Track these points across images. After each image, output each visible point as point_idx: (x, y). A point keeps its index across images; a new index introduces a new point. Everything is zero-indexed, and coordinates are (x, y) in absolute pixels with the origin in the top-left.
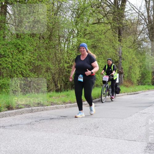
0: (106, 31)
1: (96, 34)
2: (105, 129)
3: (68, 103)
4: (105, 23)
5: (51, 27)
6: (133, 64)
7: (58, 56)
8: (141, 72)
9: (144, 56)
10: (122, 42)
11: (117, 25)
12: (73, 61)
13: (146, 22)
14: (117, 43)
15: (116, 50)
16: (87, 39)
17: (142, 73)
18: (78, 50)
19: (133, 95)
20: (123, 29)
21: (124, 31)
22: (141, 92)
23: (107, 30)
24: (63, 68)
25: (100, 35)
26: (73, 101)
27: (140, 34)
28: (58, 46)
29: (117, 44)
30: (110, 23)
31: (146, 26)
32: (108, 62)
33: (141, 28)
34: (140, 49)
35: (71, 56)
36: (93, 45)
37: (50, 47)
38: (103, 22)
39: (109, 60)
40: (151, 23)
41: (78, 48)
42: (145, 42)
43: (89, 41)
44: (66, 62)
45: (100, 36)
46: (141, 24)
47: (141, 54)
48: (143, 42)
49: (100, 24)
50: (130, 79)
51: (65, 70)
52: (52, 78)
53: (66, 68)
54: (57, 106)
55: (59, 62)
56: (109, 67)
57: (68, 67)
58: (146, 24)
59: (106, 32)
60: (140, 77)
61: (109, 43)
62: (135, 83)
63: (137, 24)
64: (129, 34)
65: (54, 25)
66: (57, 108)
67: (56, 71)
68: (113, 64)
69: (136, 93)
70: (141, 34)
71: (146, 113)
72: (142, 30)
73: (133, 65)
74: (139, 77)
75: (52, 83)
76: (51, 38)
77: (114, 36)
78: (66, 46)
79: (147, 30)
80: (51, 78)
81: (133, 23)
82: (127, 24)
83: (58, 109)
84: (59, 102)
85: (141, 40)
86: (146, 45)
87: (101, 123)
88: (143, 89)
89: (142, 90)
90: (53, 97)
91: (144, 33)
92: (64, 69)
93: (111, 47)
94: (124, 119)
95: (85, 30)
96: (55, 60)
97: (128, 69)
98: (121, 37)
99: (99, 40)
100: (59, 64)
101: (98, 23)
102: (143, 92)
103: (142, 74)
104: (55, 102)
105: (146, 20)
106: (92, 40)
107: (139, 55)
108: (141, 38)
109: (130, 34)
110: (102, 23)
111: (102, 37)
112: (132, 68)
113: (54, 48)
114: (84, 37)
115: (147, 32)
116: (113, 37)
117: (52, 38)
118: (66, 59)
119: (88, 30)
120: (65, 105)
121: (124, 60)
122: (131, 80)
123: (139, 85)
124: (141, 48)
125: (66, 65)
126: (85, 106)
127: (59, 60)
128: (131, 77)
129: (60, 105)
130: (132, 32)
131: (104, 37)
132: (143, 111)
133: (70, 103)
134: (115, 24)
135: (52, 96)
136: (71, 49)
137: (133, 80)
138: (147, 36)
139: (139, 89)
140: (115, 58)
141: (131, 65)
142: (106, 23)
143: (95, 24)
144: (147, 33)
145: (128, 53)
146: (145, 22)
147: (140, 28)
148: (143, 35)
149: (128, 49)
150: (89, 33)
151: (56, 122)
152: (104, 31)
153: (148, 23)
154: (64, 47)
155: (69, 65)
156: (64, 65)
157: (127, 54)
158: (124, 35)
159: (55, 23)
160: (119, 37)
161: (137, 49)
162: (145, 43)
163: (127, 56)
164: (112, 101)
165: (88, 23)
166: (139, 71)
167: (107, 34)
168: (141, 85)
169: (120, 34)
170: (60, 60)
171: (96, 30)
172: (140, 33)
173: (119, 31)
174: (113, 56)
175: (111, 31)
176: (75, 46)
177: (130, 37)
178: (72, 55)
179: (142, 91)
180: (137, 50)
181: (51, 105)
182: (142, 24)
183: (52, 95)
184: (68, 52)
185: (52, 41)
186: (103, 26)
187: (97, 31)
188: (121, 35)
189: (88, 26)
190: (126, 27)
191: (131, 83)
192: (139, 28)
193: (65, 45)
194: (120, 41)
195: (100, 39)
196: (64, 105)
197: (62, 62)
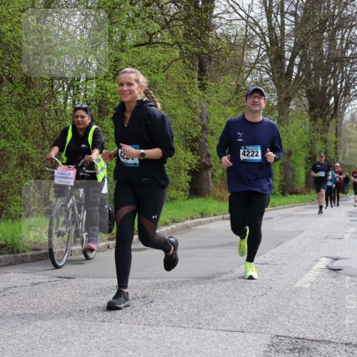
32: (77, 117)
39: (80, 108)
56: (80, 136)
68: (94, 127)
164: (87, 258)
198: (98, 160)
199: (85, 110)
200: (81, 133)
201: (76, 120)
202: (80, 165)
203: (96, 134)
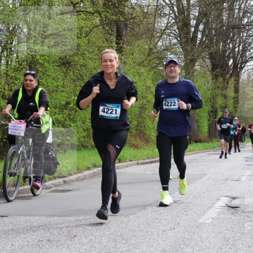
32: (26, 80)
39: (29, 74)
68: (40, 89)
164: (34, 195)
198: (43, 116)
199: (33, 75)
200: (30, 94)
201: (25, 82)
202: (29, 120)
203: (42, 95)
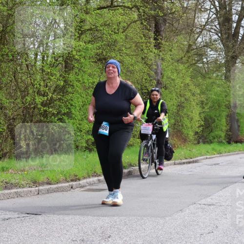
0: (129, 26)
1: (105, 31)
2: (126, 241)
3: (43, 184)
4: (125, 7)
5: (5, 13)
6: (187, 97)
7: (21, 79)
8: (203, 115)
9: (211, 81)
10: (162, 49)
11: (153, 12)
12: (55, 91)
13: (214, 6)
14: (151, 51)
15: (150, 66)
16: (85, 42)
17: (205, 118)
18: (66, 67)
19: (185, 166)
20: (165, 20)
21: (167, 25)
22: (204, 159)
23: (131, 23)
24: (32, 106)
25: (115, 33)
26: (55, 179)
27: (201, 32)
28: (22, 57)
29: (152, 54)
30: (136, 6)
31: (214, 16)
33: (203, 20)
34: (201, 65)
35: (51, 80)
36: (99, 56)
37: (3, 58)
38: (121, 4)
40: (226, 8)
41: (65, 62)
42: (212, 50)
43: (90, 46)
44: (39, 93)
45: (115, 37)
46: (202, 9)
47: (204, 77)
48: (209, 50)
49: (115, 10)
50: (179, 131)
51: (36, 111)
52: (8, 128)
53: (39, 106)
54: (19, 190)
55: (24, 91)
57: (43, 104)
58: (213, 10)
59: (127, 28)
60: (202, 126)
61: (135, 52)
62: (191, 138)
63: (195, 11)
64: (177, 32)
65: (11, 9)
66: (18, 195)
67: (16, 113)
68: (161, 101)
69: (192, 160)
70: (205, 32)
71: (213, 205)
72: (206, 23)
73: (186, 99)
74: (199, 127)
75: (7, 138)
76: (6, 39)
77: (144, 36)
78: (39, 57)
79: (216, 23)
80: (5, 128)
81: (187, 8)
82: (174, 10)
83: (22, 197)
84: (23, 183)
85: (204, 46)
86: (215, 56)
87: (116, 226)
88: (207, 152)
89: (206, 155)
90: (10, 170)
91: (210, 31)
92: (34, 108)
93: (140, 59)
94: (167, 218)
95: (81, 22)
96: (14, 88)
97: (175, 108)
98: (161, 39)
99: (112, 45)
100: (23, 98)
101: (110, 6)
102: (207, 158)
103: (206, 120)
104: (13, 181)
105: (214, 2)
106: (98, 45)
107: (200, 78)
108: (203, 41)
109: (180, 31)
110: (120, 6)
111: (120, 37)
112: (184, 107)
113: (12, 60)
114: (79, 37)
115: (216, 28)
116: (144, 39)
117: (8, 38)
118: (38, 86)
119: (88, 23)
120: (37, 188)
121: (166, 89)
122: (182, 133)
123: (199, 143)
124: (203, 63)
125: (39, 100)
126: (82, 189)
127: (23, 89)
128: (182, 126)
129: (25, 189)
130: (183, 29)
131: (123, 37)
132: (209, 200)
133: (49, 183)
134: (147, 10)
135: (7, 168)
136: (50, 65)
137: (185, 131)
138: (216, 37)
139: (198, 152)
140: (147, 85)
141: (183, 99)
142: (128, 7)
143: (104, 8)
144: (215, 30)
145: (175, 74)
146: (212, 7)
147: (202, 18)
148: (208, 35)
149: (176, 64)
150: (91, 29)
151: (15, 227)
152: (122, 24)
153: (218, 8)
154: (36, 58)
155: (46, 98)
156: (34, 99)
157: (174, 76)
158: (167, 33)
159: (14, 5)
160: (155, 39)
161: (194, 64)
162: (212, 52)
163: (173, 80)
164: (158, 174)
165: (88, 7)
166: (200, 114)
167: (130, 32)
168: (204, 143)
169: (157, 32)
170: (26, 88)
171: (106, 22)
172: (202, 30)
173: (156, 25)
174: (144, 80)
175: (139, 26)
176: (60, 57)
177: (179, 38)
178: (52, 78)
179: (205, 157)
180: (194, 67)
181: (6, 188)
182: (207, 10)
183: (7, 166)
184: (43, 71)
185: (7, 45)
186: (120, 14)
187: (109, 25)
188: (159, 35)
189: (87, 13)
190: (170, 16)
191: (183, 139)
192: (199, 20)
193: (36, 55)
194: (158, 46)
195: (115, 41)
196: (33, 189)
197: (31, 91)
198: (164, 119)
199: (158, 91)
200: (155, 104)
202: (155, 122)
203: (162, 105)
